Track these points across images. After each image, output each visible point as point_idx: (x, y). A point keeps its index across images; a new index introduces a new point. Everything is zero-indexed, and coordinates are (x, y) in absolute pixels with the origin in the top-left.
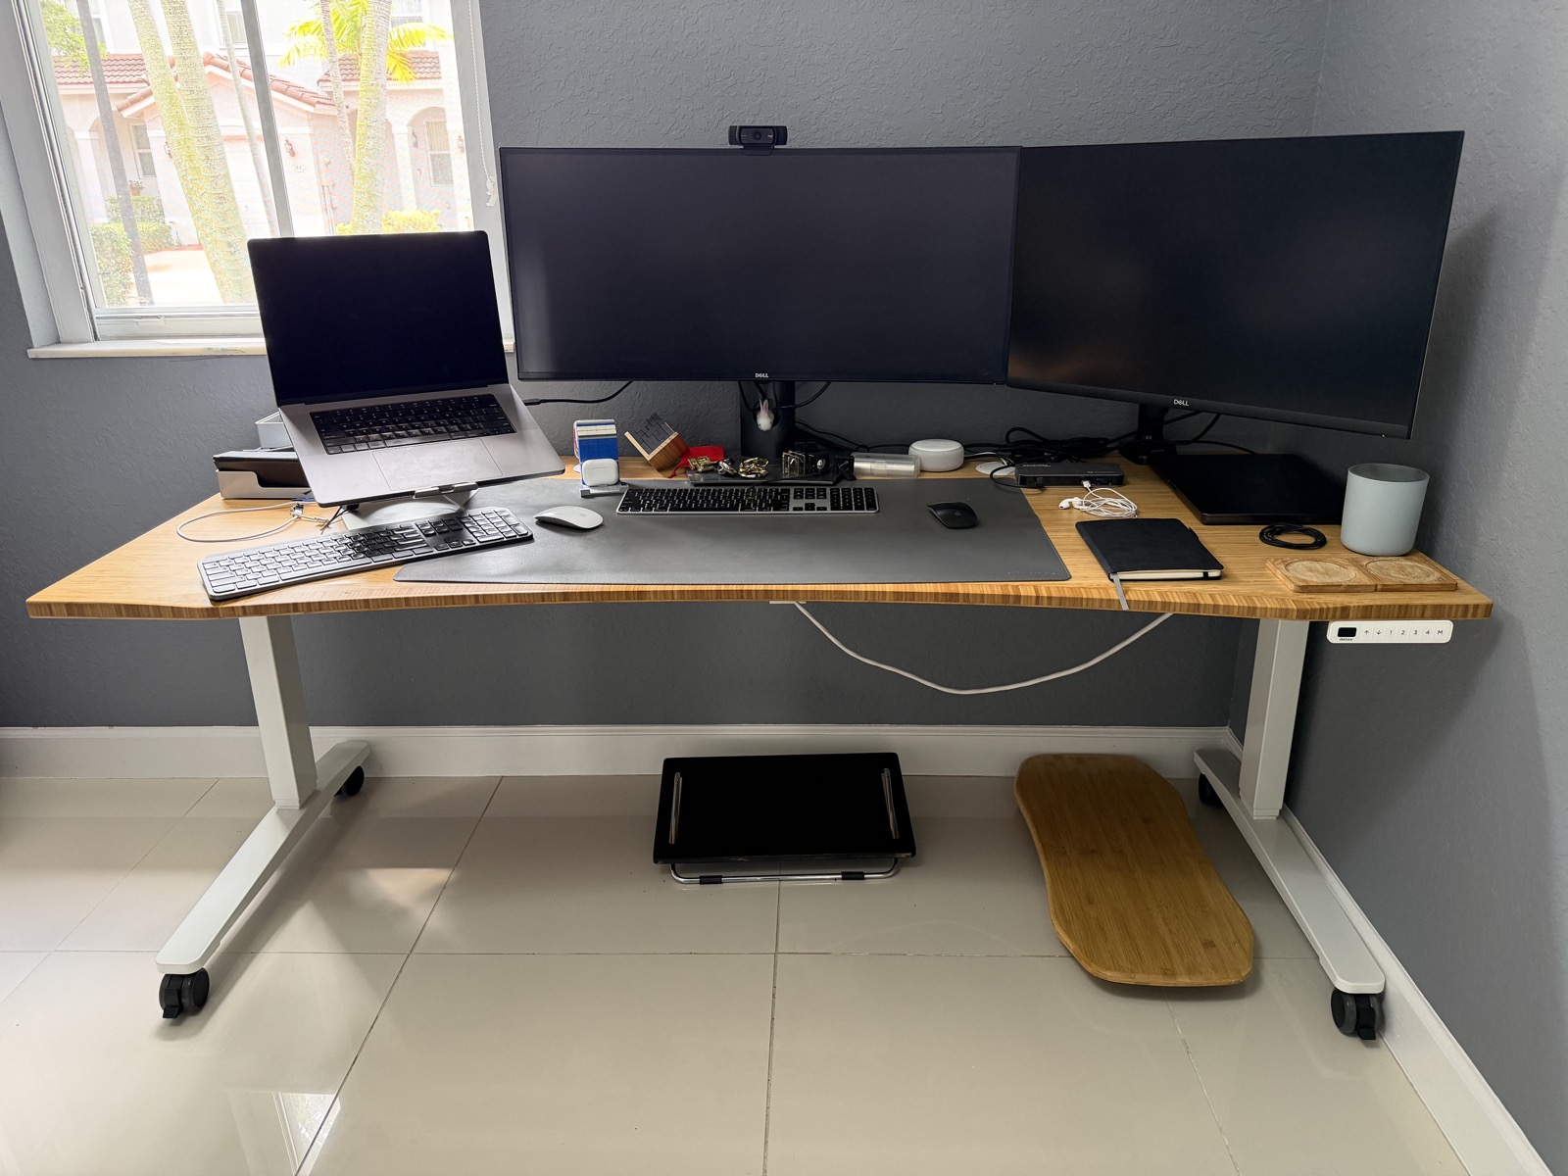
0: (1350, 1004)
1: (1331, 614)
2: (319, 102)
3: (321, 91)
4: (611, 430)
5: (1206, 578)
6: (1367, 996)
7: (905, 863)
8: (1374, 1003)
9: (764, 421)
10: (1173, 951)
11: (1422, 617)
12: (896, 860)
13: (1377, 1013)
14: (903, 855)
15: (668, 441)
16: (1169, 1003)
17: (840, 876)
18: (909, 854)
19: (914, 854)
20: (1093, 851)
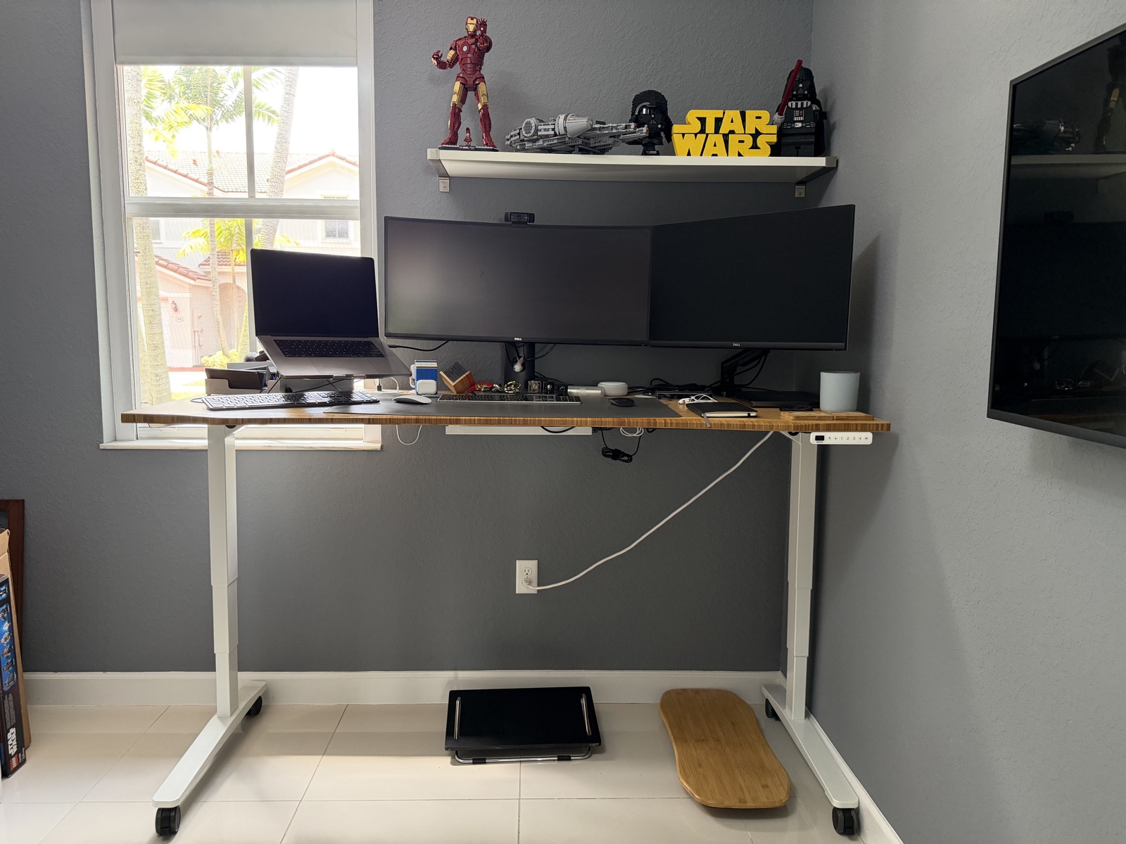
0: (840, 815)
1: (810, 427)
2: (198, 278)
3: (200, 271)
4: (435, 365)
5: (749, 416)
6: (849, 810)
7: (594, 752)
8: (853, 813)
9: (518, 368)
10: (745, 790)
11: (856, 430)
12: (590, 747)
13: (855, 820)
14: (594, 745)
15: (464, 375)
16: (744, 820)
17: (556, 758)
18: (597, 744)
19: (600, 745)
20: (703, 740)
